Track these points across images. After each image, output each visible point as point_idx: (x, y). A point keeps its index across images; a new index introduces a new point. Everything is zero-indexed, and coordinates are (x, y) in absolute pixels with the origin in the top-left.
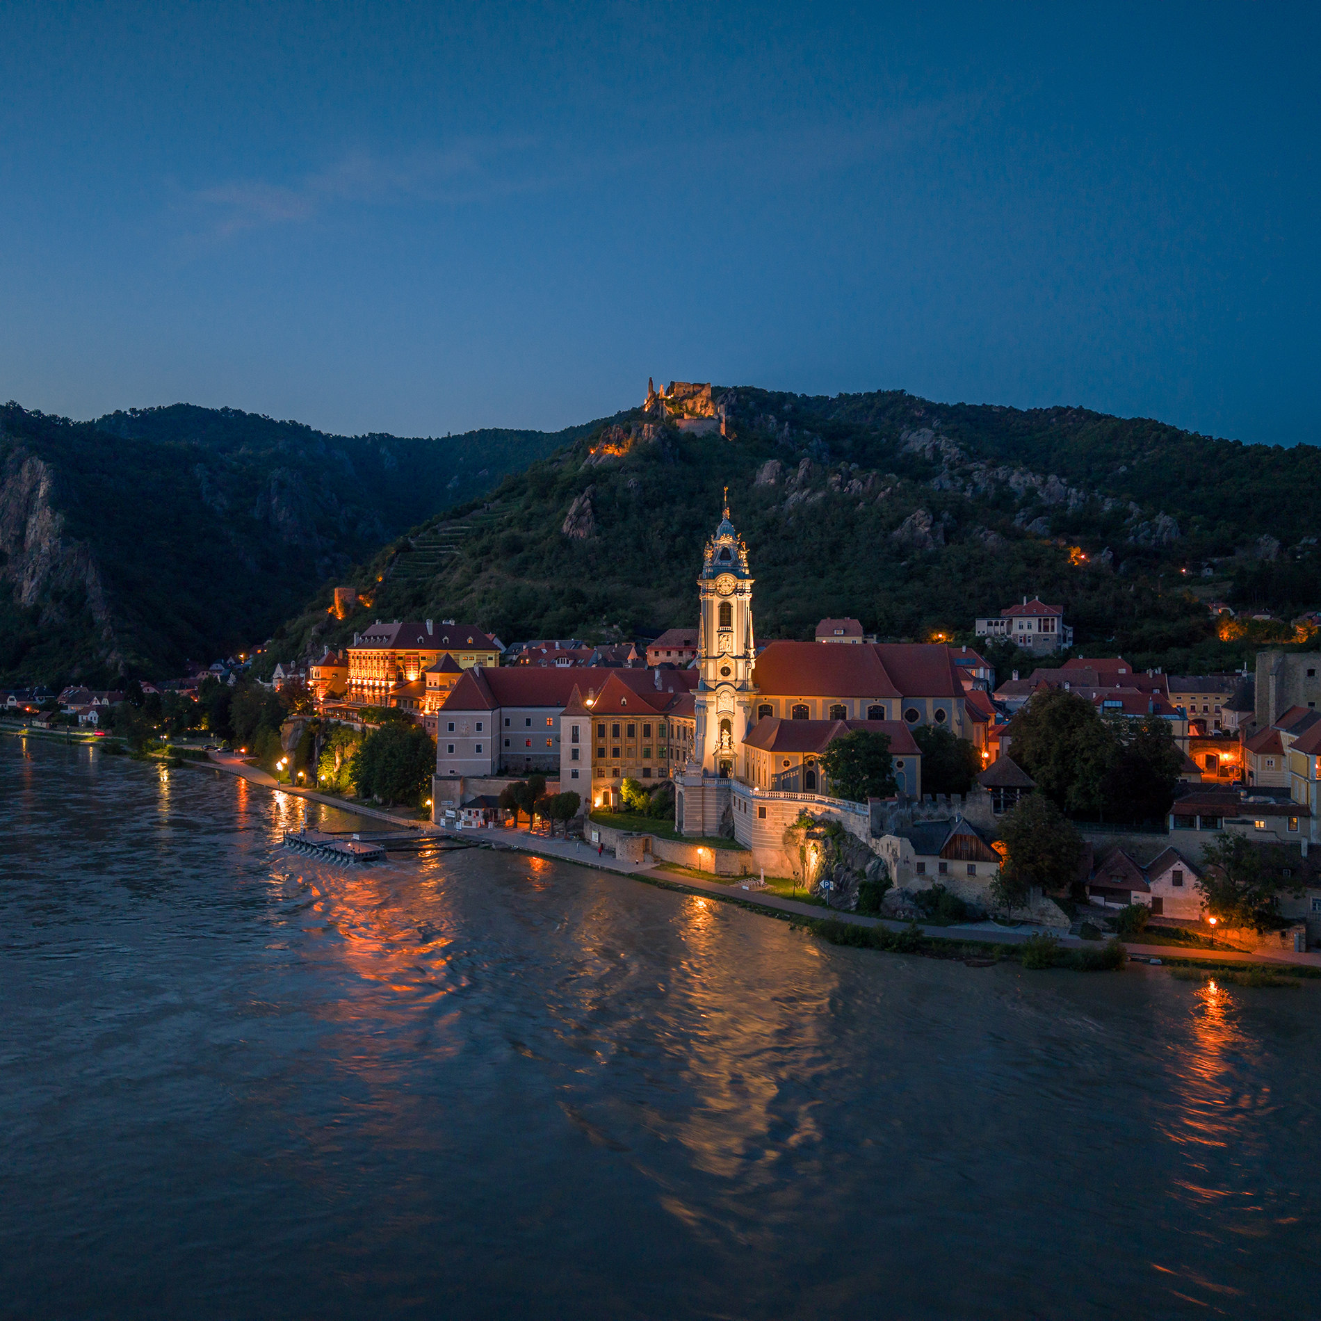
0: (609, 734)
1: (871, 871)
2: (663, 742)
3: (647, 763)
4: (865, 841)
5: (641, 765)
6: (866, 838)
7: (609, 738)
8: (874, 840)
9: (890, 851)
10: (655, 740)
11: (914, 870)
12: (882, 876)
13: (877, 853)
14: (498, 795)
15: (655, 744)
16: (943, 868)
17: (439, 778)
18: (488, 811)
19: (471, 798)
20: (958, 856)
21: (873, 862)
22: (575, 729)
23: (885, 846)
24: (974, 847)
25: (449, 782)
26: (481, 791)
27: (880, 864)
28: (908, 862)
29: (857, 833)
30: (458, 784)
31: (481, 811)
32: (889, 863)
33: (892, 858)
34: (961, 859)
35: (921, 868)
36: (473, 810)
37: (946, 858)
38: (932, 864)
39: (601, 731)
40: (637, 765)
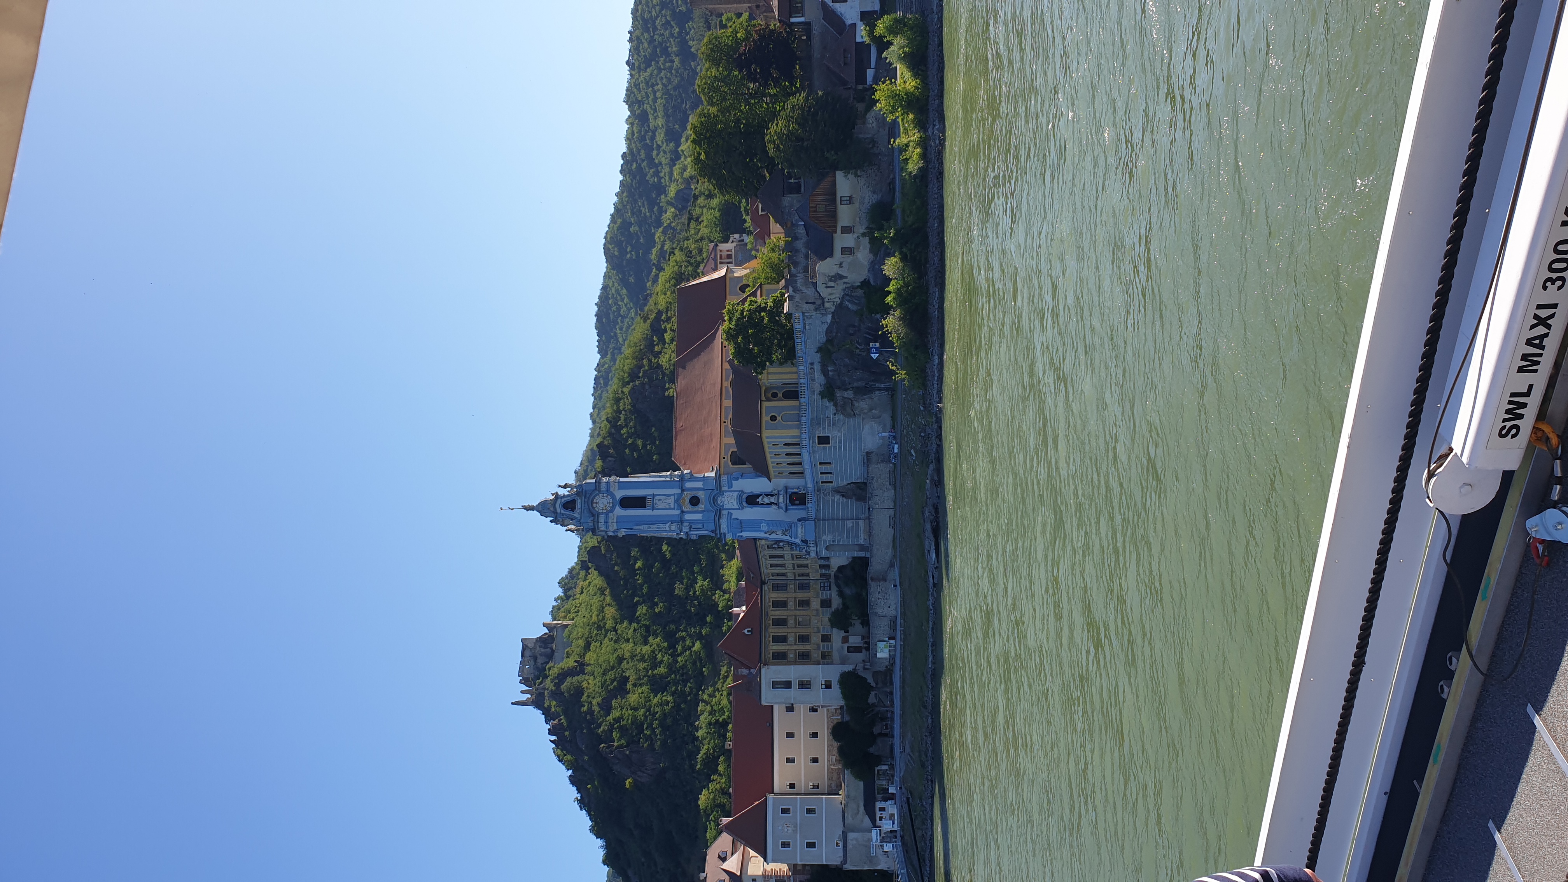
0: (783, 647)
1: (856, 304)
2: (792, 586)
3: (815, 604)
4: (830, 316)
5: (817, 610)
6: (826, 315)
7: (787, 647)
8: (827, 305)
9: (832, 284)
10: (791, 595)
11: (849, 259)
12: (860, 292)
13: (839, 301)
14: (862, 784)
15: (794, 595)
16: (847, 230)
17: (845, 861)
18: (879, 796)
19: (867, 821)
20: (833, 215)
21: (847, 303)
22: (776, 685)
23: (829, 290)
24: (820, 198)
25: (849, 846)
26: (858, 806)
27: (847, 295)
28: (841, 264)
29: (825, 326)
30: (851, 836)
31: (879, 805)
32: (845, 286)
33: (839, 282)
34: (835, 211)
35: (847, 251)
36: (878, 814)
37: (836, 227)
38: (842, 241)
39: (780, 657)
40: (817, 615)
